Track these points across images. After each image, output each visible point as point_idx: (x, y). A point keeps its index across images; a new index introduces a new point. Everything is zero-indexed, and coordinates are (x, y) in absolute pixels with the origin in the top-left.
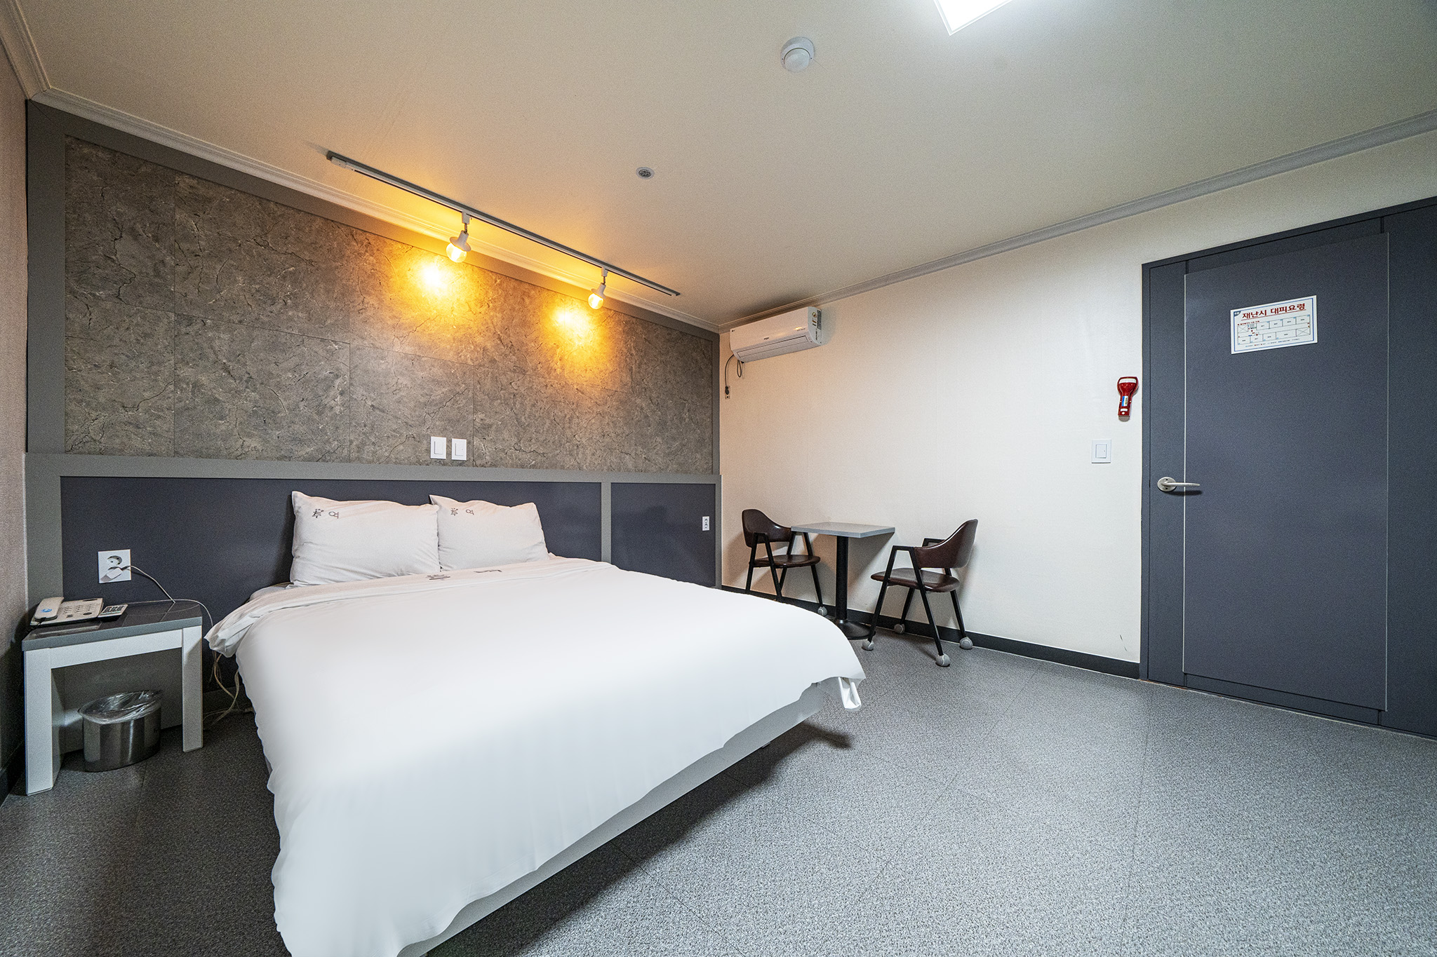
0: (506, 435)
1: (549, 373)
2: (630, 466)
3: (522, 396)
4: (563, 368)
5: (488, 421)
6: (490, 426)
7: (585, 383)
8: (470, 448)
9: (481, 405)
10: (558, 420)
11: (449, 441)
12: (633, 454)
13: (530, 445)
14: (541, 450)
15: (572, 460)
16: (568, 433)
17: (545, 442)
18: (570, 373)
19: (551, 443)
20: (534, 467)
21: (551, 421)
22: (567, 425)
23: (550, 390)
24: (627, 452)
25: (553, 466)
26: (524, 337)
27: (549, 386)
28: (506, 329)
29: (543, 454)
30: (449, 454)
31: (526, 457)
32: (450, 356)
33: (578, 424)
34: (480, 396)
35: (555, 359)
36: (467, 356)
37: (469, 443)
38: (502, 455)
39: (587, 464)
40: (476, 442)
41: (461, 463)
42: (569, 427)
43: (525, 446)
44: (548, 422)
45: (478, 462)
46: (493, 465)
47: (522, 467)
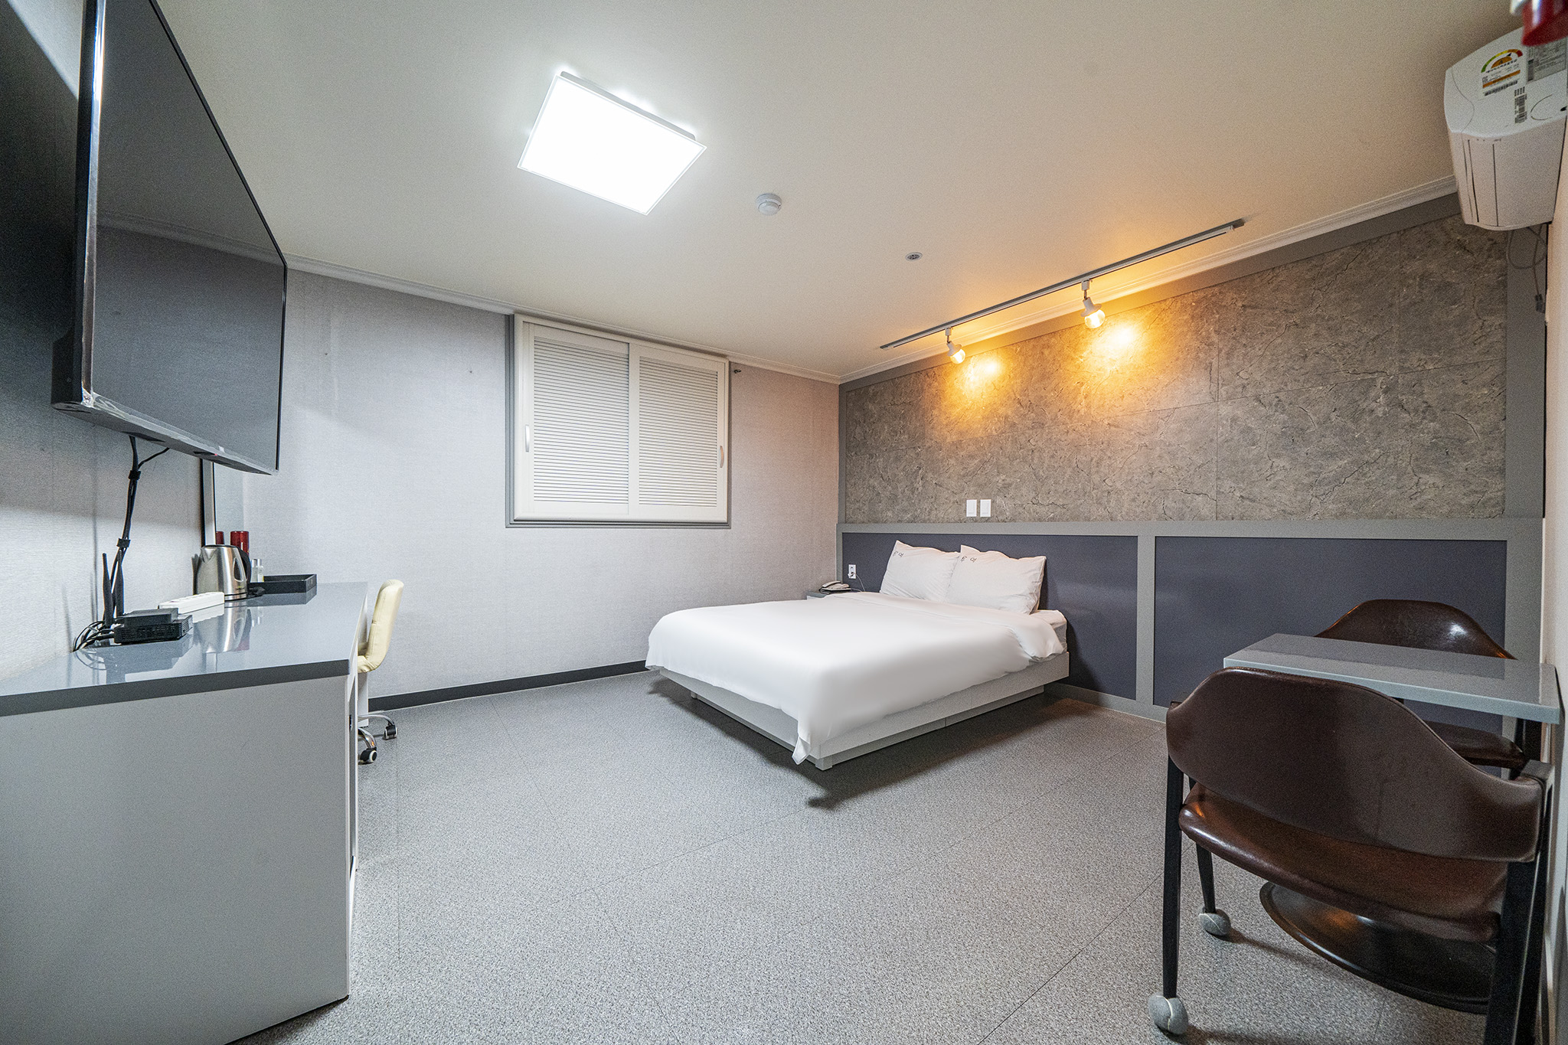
0: (1024, 490)
1: (1070, 417)
2: (1205, 512)
3: (1041, 450)
4: (1088, 406)
5: (1008, 480)
6: (1010, 485)
7: (1121, 414)
8: (994, 506)
9: (1003, 468)
10: (1080, 466)
11: (979, 502)
12: (1213, 494)
13: (1048, 498)
14: (1061, 502)
15: (1101, 509)
16: (1096, 478)
17: (1066, 492)
18: (1099, 408)
19: (1073, 493)
20: (1053, 519)
21: (1073, 469)
22: (1094, 470)
23: (1072, 436)
24: (1199, 491)
25: (1075, 518)
26: (1043, 390)
27: (1070, 431)
28: (1024, 391)
29: (1063, 505)
30: (978, 513)
31: (1043, 510)
32: (980, 434)
33: (1109, 466)
34: (1003, 460)
35: (1079, 399)
36: (993, 429)
37: (993, 502)
38: (1021, 510)
39: (1124, 513)
40: (999, 500)
41: (987, 520)
42: (1097, 472)
43: (1043, 499)
44: (1069, 471)
45: (1000, 518)
46: (1013, 520)
47: (1040, 520)
